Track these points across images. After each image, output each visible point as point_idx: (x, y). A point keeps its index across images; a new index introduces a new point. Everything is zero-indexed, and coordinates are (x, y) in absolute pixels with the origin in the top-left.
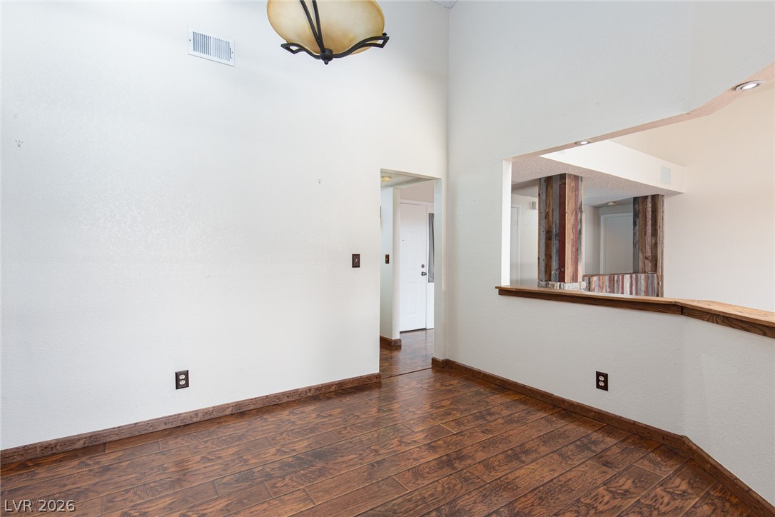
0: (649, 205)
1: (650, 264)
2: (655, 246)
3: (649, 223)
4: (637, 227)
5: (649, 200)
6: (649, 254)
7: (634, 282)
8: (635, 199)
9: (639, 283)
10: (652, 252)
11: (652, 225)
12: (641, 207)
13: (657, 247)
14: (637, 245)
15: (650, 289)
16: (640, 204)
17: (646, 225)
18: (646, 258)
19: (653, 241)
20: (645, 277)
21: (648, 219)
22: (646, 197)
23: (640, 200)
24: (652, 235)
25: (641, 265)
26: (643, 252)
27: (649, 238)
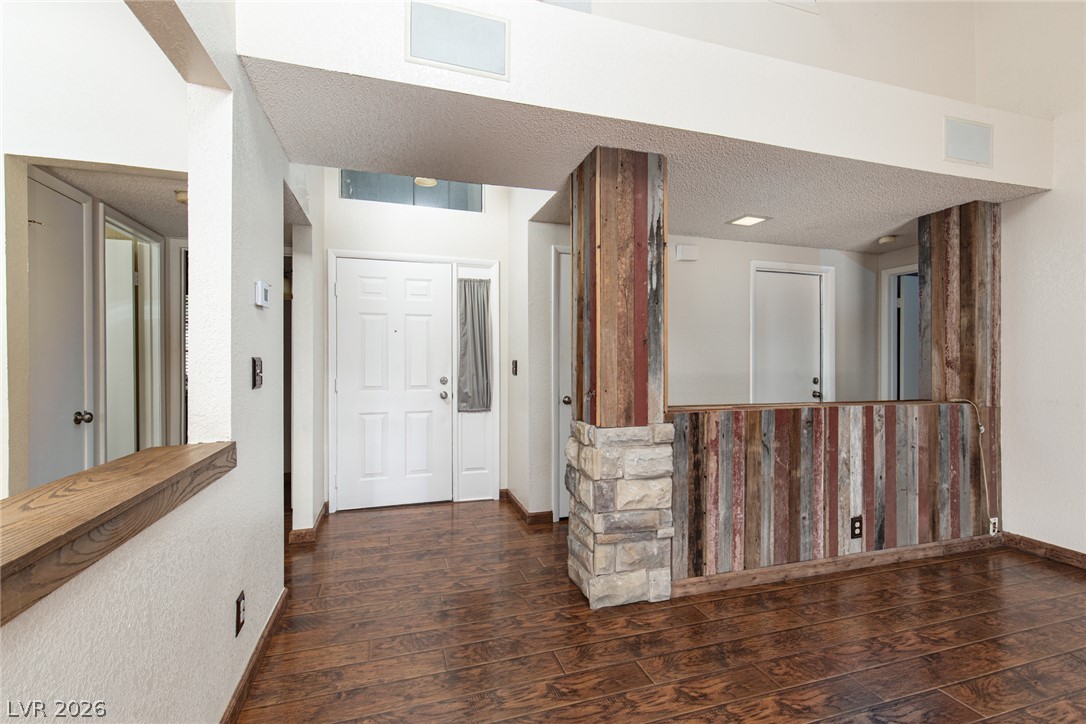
0: (955, 231)
1: (957, 379)
2: (968, 334)
3: (955, 276)
4: (928, 289)
5: (955, 217)
6: (954, 352)
7: (878, 424)
8: (923, 221)
9: (900, 428)
10: (961, 350)
11: (962, 281)
12: (935, 239)
13: (972, 336)
14: (928, 331)
15: (945, 444)
16: (933, 232)
17: (946, 282)
18: (949, 364)
19: (965, 321)
20: (925, 411)
21: (951, 267)
22: (947, 212)
23: (934, 222)
24: (962, 306)
25: (936, 380)
26: (940, 350)
27: (954, 314)
